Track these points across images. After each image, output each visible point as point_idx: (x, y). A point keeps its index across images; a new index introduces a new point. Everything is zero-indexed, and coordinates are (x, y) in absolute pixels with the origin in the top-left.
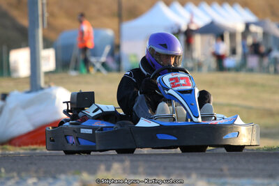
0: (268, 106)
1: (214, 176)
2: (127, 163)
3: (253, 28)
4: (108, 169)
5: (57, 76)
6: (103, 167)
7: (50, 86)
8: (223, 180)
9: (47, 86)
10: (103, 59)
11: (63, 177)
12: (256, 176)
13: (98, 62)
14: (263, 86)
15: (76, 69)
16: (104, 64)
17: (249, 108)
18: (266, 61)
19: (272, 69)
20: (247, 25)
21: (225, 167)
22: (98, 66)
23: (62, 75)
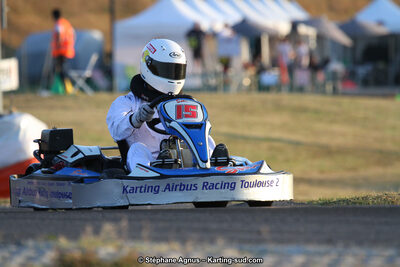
0: (324, 140)
1: (250, 241)
2: (124, 224)
3: (303, 30)
4: (97, 232)
5: (21, 98)
6: (89, 229)
7: (11, 113)
8: (262, 247)
9: (6, 112)
10: (88, 73)
11: (30, 243)
12: (308, 241)
13: (80, 77)
14: (316, 112)
15: (48, 88)
16: (89, 81)
17: (297, 144)
18: (321, 76)
19: (329, 88)
20: (295, 25)
21: (265, 229)
22: (81, 82)
23: (30, 96)
